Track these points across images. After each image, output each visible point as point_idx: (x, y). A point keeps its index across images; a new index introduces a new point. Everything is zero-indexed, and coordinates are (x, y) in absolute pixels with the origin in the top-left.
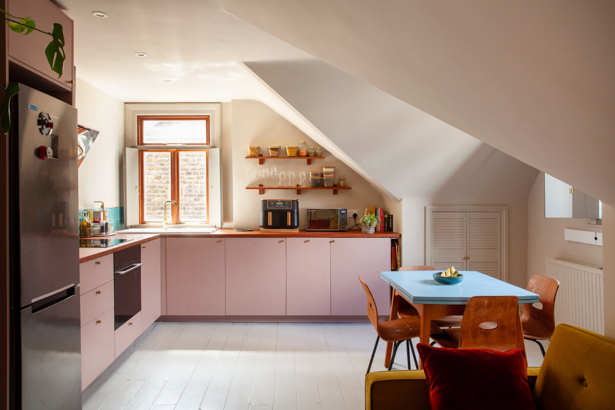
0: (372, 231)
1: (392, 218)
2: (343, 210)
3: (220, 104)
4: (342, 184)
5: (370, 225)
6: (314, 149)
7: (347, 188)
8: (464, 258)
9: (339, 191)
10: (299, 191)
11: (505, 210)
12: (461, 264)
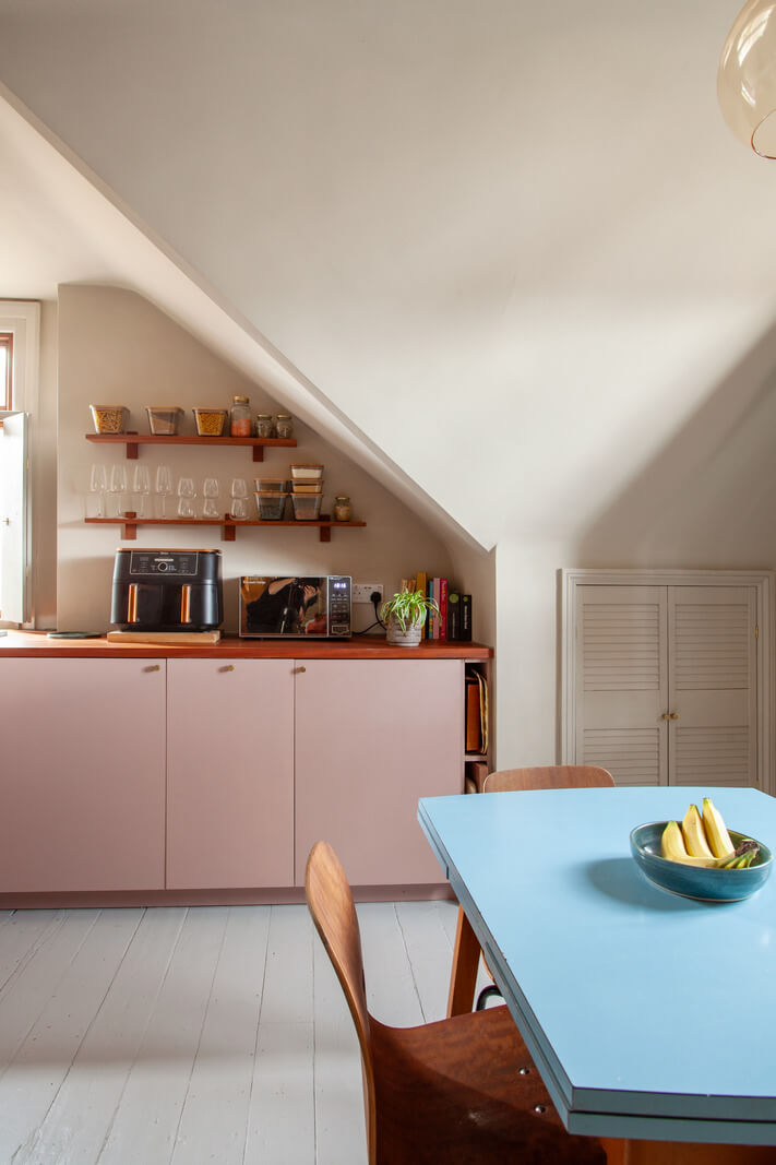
0: (413, 637)
1: (469, 603)
2: (341, 582)
3: (37, 304)
4: (342, 512)
5: (408, 622)
6: (270, 418)
7: (353, 522)
8: (663, 716)
9: (336, 531)
10: (230, 529)
11: (766, 581)
12: (655, 732)
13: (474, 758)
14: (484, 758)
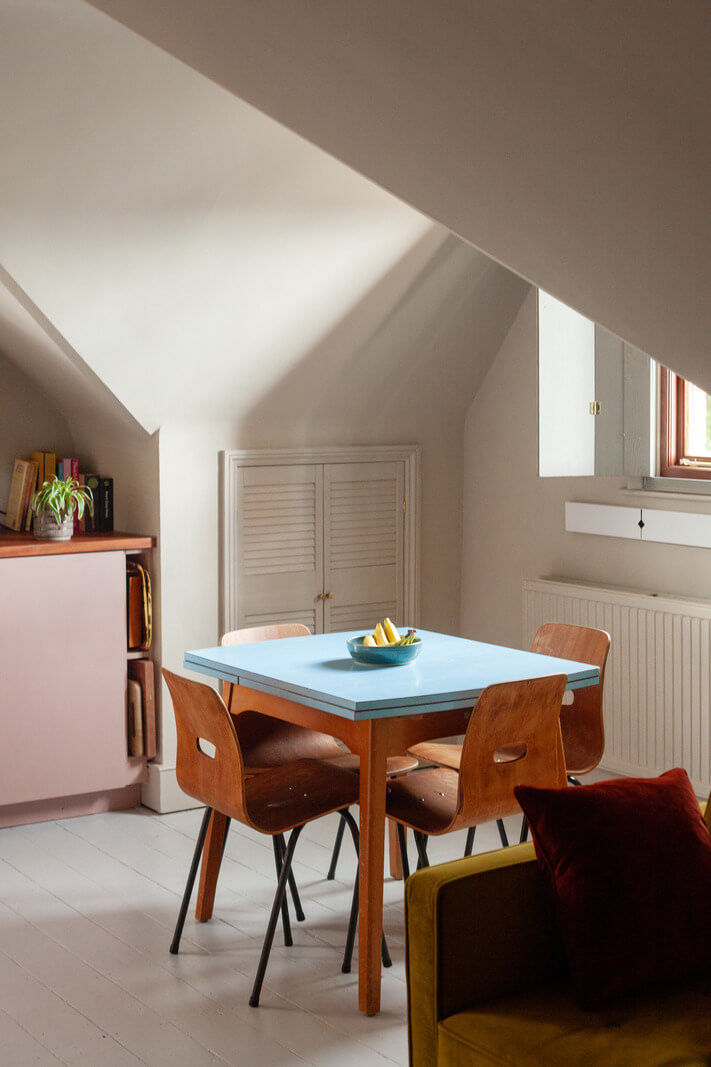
0: (66, 530)
1: (110, 488)
5: (63, 513)
8: (319, 597)
11: (413, 456)
12: (311, 614)
13: (136, 655)
14: (146, 654)
